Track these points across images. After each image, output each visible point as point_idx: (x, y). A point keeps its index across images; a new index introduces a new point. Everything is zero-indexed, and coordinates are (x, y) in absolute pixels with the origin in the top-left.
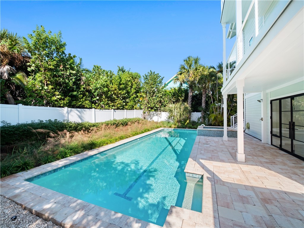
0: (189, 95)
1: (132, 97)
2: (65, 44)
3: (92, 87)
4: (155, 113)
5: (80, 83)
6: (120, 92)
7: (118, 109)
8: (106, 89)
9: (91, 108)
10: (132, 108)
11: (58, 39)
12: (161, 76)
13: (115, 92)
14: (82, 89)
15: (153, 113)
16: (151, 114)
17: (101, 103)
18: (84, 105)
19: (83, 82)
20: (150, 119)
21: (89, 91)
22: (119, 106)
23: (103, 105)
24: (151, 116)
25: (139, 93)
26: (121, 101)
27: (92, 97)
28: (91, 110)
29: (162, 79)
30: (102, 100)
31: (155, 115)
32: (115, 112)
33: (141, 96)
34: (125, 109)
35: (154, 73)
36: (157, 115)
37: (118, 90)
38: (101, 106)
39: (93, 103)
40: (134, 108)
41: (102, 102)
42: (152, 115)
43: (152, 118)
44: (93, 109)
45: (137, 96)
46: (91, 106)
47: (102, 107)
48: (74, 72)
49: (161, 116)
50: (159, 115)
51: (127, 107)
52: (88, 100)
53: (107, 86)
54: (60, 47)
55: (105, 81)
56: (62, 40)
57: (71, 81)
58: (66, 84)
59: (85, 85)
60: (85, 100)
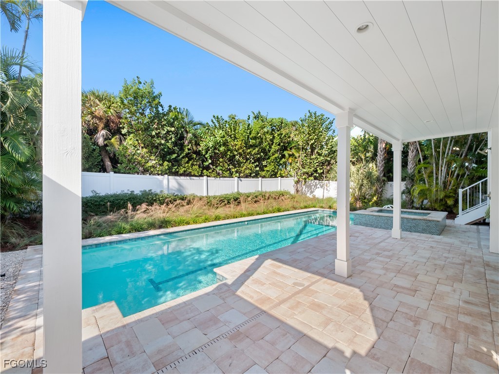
0: (379, 148)
1: (273, 157)
2: (160, 95)
3: (202, 147)
4: (319, 183)
5: (184, 143)
6: (249, 151)
7: (247, 176)
8: (222, 149)
9: (201, 175)
10: (274, 175)
11: (150, 90)
12: (329, 118)
13: (241, 151)
14: (187, 151)
15: (314, 183)
16: (312, 184)
17: (216, 169)
18: (190, 172)
19: (187, 141)
20: (309, 193)
21: (198, 153)
22: (247, 171)
23: (220, 172)
24: (311, 189)
25: (288, 150)
26: (251, 165)
27: (203, 161)
28: (201, 178)
29: (331, 123)
30: (219, 164)
31: (318, 186)
32: (241, 181)
33: (290, 155)
34: (260, 177)
35: (315, 114)
36: (321, 187)
37: (245, 148)
38: (216, 172)
39: (204, 168)
40: (277, 176)
41: (219, 168)
42: (313, 187)
43: (313, 192)
44: (205, 177)
45: (284, 156)
46: (202, 173)
47: (219, 174)
48: (173, 129)
49: (328, 188)
50: (326, 187)
51: (263, 173)
52: (196, 165)
53: (225, 144)
54: (154, 99)
55: (221, 137)
56: (154, 90)
57: (170, 141)
58: (163, 145)
59: (190, 145)
60: (193, 165)
